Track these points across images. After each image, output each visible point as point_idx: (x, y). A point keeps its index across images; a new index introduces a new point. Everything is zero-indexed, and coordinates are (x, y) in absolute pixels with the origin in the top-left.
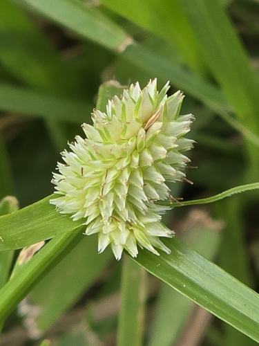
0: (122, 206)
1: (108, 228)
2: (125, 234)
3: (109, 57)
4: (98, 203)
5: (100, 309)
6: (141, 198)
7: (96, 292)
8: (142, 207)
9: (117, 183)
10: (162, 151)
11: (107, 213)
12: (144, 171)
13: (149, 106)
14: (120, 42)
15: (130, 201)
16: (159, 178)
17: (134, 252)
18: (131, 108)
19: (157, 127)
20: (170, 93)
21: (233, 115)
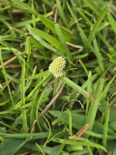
0: (57, 71)
1: (55, 74)
2: (57, 75)
3: (53, 52)
4: (54, 71)
5: (52, 82)
6: (59, 70)
7: (51, 80)
8: (60, 71)
9: (57, 68)
10: (62, 65)
11: (55, 72)
12: (60, 67)
13: (61, 59)
14: (55, 51)
15: (58, 71)
16: (62, 68)
17: (59, 77)
18: (58, 59)
19: (62, 62)
20: (63, 57)
21: (68, 59)
